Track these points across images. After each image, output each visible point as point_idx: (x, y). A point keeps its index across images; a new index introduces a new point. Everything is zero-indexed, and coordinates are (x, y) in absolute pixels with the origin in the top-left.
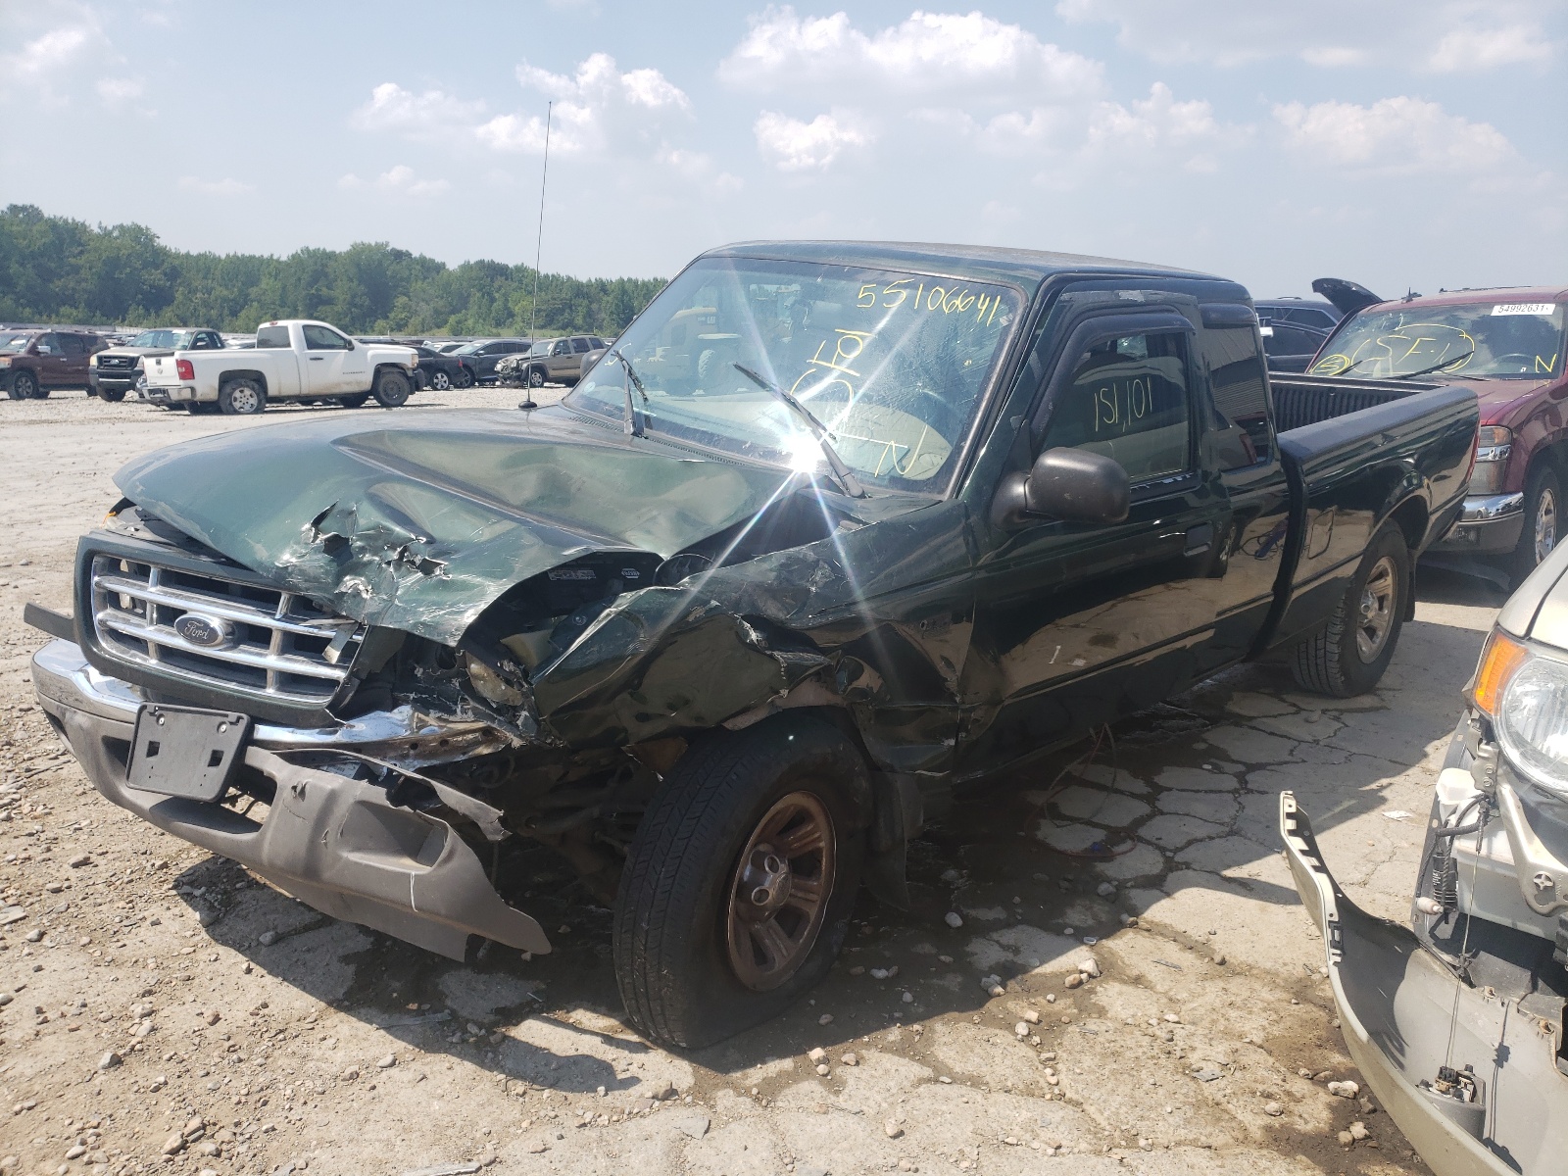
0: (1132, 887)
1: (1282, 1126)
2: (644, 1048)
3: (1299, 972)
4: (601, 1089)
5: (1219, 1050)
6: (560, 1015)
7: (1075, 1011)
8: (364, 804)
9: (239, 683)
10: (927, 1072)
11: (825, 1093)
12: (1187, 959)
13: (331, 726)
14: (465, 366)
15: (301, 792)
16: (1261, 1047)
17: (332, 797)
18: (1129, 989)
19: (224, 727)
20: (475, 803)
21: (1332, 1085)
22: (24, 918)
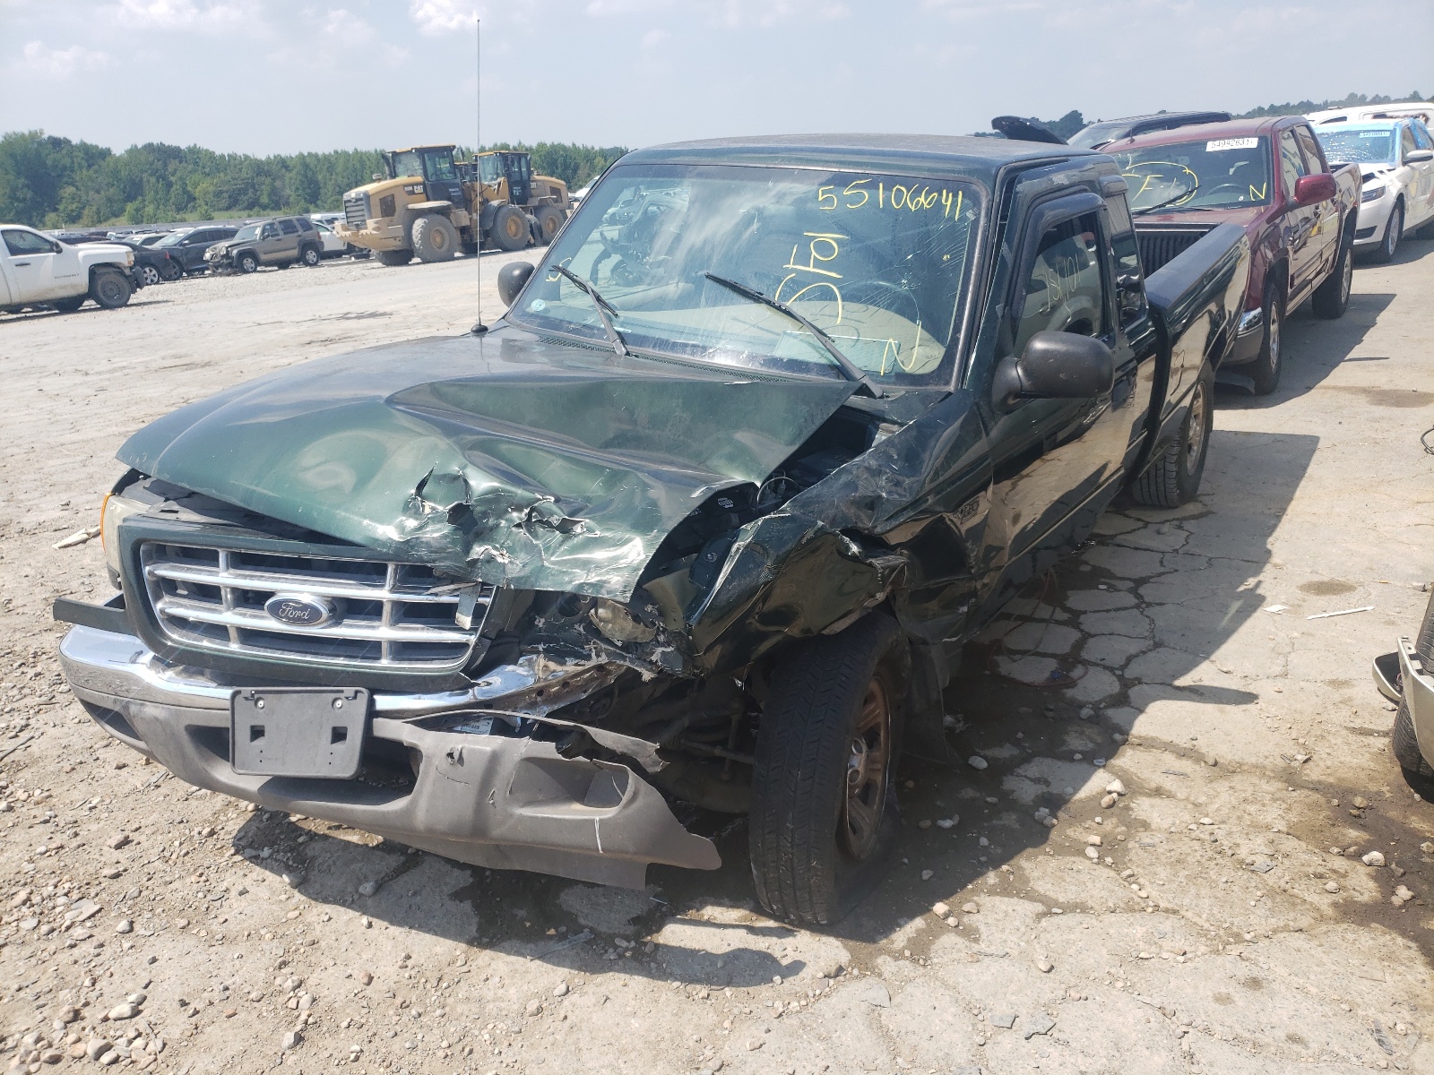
0: (1105, 707)
1: (1345, 900)
2: (790, 933)
3: (1280, 763)
4: (777, 979)
5: (1259, 842)
6: (692, 914)
7: (1124, 828)
8: (530, 760)
9: (346, 657)
10: (1040, 908)
11: (967, 943)
12: (1186, 765)
13: (465, 688)
14: (172, 258)
15: (456, 758)
16: (1288, 834)
17: (494, 759)
18: (1156, 801)
19: (339, 703)
20: (632, 741)
21: (1366, 858)
22: (100, 910)
